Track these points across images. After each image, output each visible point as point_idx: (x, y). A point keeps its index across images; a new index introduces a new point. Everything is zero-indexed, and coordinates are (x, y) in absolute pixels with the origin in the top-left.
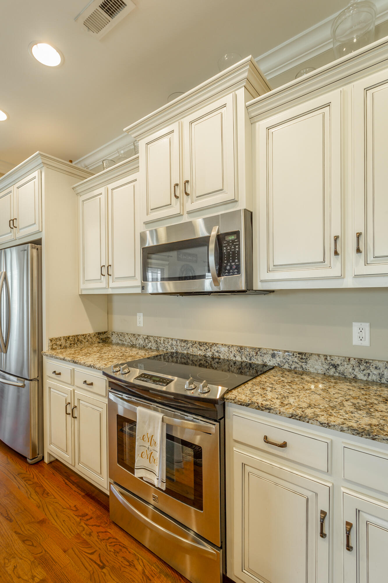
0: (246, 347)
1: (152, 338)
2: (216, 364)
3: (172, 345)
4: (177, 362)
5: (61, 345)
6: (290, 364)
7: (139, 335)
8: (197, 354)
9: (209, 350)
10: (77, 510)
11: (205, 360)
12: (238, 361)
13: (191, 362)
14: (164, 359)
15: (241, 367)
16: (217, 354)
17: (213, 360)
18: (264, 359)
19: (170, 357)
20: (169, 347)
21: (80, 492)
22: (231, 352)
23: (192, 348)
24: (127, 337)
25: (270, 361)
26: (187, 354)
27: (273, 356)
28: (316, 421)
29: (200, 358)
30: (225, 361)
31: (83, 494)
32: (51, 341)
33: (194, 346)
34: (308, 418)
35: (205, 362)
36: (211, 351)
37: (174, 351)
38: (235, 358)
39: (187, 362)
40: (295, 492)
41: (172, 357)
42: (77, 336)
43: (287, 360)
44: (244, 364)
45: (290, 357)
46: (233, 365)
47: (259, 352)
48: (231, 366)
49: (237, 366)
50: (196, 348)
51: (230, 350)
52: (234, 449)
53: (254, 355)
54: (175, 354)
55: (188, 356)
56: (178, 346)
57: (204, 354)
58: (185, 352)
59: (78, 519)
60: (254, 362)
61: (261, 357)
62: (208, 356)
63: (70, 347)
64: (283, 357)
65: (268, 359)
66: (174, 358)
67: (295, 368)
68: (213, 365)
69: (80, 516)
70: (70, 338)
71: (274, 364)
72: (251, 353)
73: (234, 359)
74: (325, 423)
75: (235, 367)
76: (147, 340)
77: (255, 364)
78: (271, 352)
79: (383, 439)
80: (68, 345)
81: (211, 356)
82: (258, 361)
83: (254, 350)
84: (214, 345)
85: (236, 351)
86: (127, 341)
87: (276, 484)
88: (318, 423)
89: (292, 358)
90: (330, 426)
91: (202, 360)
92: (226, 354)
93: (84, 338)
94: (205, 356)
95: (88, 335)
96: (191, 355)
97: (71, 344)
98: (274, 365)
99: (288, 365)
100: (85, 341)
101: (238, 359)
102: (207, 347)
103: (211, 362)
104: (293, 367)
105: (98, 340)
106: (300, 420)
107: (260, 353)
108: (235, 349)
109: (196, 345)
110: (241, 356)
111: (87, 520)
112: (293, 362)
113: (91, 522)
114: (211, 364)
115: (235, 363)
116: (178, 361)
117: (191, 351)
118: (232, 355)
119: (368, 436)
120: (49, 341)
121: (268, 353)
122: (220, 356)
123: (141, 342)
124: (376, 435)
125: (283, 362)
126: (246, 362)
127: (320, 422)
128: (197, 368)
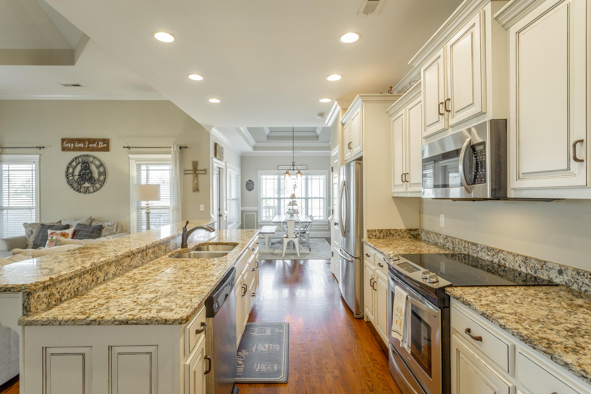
0: (531, 258)
1: (449, 238)
2: (502, 272)
3: (465, 247)
4: (468, 264)
5: (375, 236)
6: (580, 286)
7: (440, 235)
8: (485, 259)
9: (496, 256)
10: (371, 355)
11: (492, 267)
12: (523, 273)
13: (480, 266)
14: (459, 260)
15: (526, 279)
16: (503, 262)
17: (500, 268)
18: (550, 274)
19: (463, 258)
20: (462, 249)
21: (378, 346)
22: (516, 261)
23: (481, 252)
24: (432, 236)
25: (556, 277)
26: (477, 257)
27: (560, 272)
28: (497, 322)
29: (488, 263)
30: (511, 270)
31: (380, 349)
32: (368, 232)
33: (483, 250)
34: (493, 318)
35: (492, 269)
36: (497, 257)
37: (466, 253)
38: (520, 268)
39: (477, 265)
40: (487, 384)
41: (465, 259)
42: (389, 230)
43: (576, 280)
44: (529, 277)
45: (580, 277)
46: (518, 276)
47: (544, 266)
48: (516, 277)
49: (522, 277)
50: (485, 252)
51: (516, 260)
52: (453, 335)
53: (540, 268)
54: (467, 256)
55: (477, 259)
56: (469, 248)
57: (491, 259)
58: (475, 255)
59: (369, 360)
60: (539, 276)
61: (547, 272)
62: (494, 262)
63: (383, 238)
64: (571, 275)
65: (555, 275)
66: (466, 260)
67: (586, 291)
68: (500, 273)
69: (372, 359)
70: (383, 231)
71: (561, 282)
72: (536, 265)
73: (519, 270)
74: (502, 326)
75: (520, 278)
76: (446, 240)
77: (541, 278)
78: (558, 268)
79: (541, 350)
80: (382, 236)
81: (497, 262)
82: (544, 275)
83: (540, 263)
84: (501, 252)
85: (521, 261)
86: (432, 239)
87: (477, 373)
88: (498, 324)
89: (582, 278)
90: (505, 329)
91: (489, 266)
92: (511, 263)
93: (396, 232)
94: (492, 261)
95: (399, 230)
96: (481, 259)
97: (384, 236)
98: (561, 284)
99: (577, 286)
100: (396, 235)
101: (523, 269)
102: (494, 253)
103: (497, 269)
104: (583, 289)
105: (409, 236)
106: (487, 318)
107: (546, 267)
108: (520, 258)
109: (484, 249)
110: (526, 268)
111: (375, 363)
112: (583, 283)
113: (377, 366)
114: (498, 272)
115: (520, 274)
116: (470, 263)
117: (480, 255)
118: (517, 265)
119: (530, 345)
120: (367, 232)
121: (554, 268)
122: (505, 264)
123: (441, 241)
124: (536, 345)
125: (571, 281)
126: (531, 274)
127: (499, 323)
128: (485, 272)
